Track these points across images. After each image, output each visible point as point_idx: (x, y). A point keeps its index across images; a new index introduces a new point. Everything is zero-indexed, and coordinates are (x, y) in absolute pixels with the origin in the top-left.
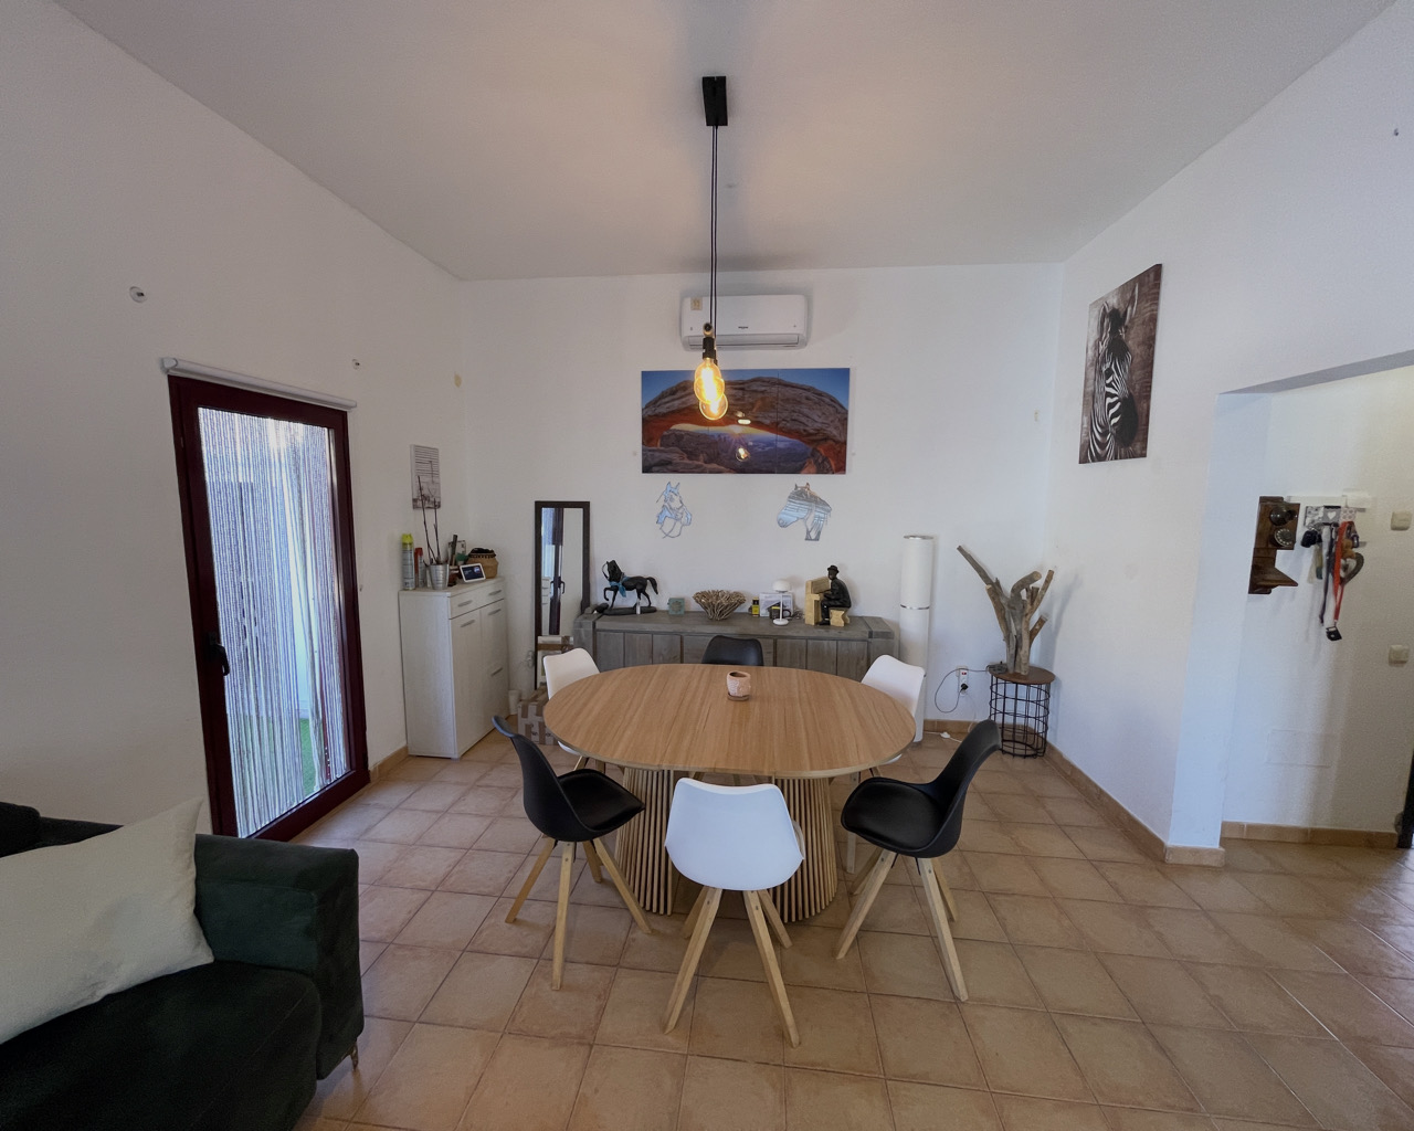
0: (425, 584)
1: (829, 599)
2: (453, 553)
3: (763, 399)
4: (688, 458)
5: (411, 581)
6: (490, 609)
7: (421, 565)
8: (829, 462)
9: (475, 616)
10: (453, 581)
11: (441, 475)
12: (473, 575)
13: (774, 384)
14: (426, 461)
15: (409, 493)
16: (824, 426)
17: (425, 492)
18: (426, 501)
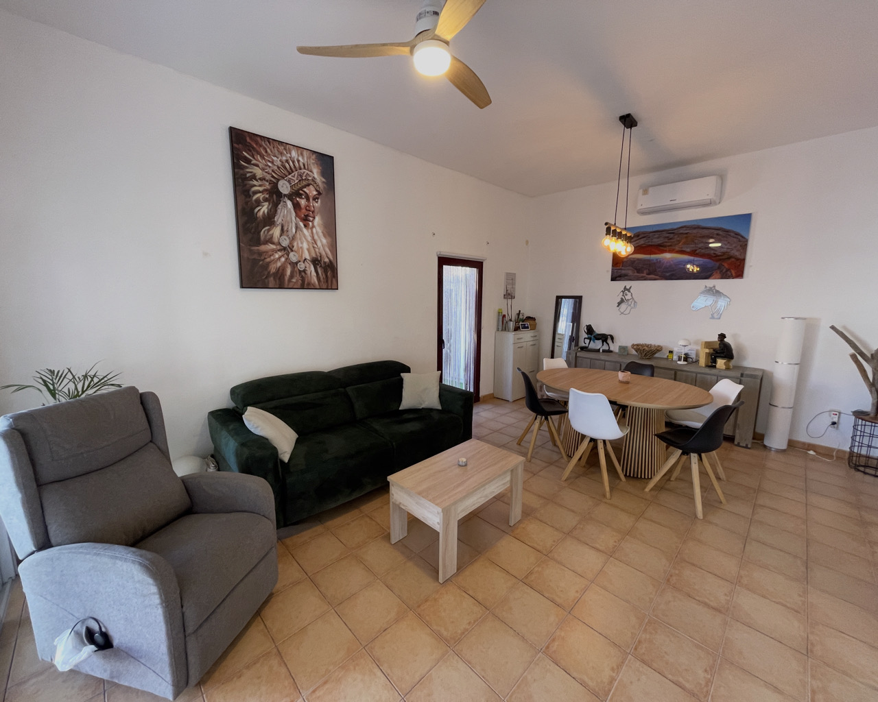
0: (505, 330)
1: (717, 353)
2: (518, 317)
3: (686, 237)
4: (638, 272)
5: (500, 328)
6: (531, 343)
7: (505, 322)
8: (731, 272)
9: (524, 344)
10: (517, 329)
11: (516, 284)
12: (525, 327)
13: (695, 228)
14: (511, 279)
15: (503, 292)
16: (729, 250)
17: (509, 292)
18: (509, 295)
